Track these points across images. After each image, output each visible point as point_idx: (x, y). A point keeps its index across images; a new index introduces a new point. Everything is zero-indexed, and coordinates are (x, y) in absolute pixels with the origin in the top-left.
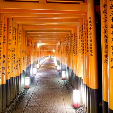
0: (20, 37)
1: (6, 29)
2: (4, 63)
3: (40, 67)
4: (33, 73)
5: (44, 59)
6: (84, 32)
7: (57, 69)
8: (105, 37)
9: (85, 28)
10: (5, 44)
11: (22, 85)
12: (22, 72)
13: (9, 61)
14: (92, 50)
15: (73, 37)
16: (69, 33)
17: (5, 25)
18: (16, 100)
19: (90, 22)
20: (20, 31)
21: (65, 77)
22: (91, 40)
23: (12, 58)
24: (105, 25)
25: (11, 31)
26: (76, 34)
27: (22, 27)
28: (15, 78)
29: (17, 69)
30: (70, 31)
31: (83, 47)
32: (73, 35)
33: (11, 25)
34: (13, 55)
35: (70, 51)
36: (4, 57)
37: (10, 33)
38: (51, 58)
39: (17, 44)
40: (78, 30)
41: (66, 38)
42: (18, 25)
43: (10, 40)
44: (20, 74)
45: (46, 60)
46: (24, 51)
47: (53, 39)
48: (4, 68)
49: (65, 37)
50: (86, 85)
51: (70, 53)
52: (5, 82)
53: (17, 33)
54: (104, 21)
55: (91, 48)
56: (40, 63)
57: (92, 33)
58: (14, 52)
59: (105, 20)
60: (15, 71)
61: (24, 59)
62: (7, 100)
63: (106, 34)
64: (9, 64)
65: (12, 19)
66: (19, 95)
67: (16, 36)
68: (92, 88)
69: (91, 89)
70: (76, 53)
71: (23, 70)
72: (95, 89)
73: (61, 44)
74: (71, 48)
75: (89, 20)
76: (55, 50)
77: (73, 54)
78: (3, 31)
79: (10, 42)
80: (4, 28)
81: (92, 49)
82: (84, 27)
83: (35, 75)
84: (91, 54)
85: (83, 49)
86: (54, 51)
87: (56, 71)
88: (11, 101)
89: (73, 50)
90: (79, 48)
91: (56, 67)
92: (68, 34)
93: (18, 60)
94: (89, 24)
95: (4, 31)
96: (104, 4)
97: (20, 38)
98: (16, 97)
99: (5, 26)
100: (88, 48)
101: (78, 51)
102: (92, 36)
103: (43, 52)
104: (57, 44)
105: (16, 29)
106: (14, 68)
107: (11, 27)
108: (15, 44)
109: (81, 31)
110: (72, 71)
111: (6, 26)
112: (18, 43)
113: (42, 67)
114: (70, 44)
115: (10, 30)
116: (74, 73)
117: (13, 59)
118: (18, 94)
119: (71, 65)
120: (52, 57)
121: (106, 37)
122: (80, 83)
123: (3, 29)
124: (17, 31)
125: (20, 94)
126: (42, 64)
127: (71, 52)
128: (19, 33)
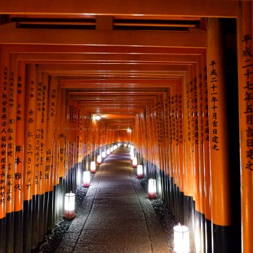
0: (53, 104)
1: (22, 89)
2: (18, 164)
3: (98, 168)
4: (82, 182)
5: (107, 149)
6: (198, 94)
7: (136, 173)
8: (247, 110)
9: (200, 85)
10: (21, 122)
11: (58, 211)
12: (58, 182)
13: (30, 160)
14: (216, 138)
15: (173, 102)
16: (165, 93)
17: (20, 79)
18: (44, 246)
19: (213, 72)
20: (54, 91)
21: (155, 191)
22: (215, 115)
23: (37, 151)
24: (248, 83)
25: (34, 93)
26: (180, 97)
27: (59, 82)
28: (42, 195)
29: (47, 176)
30: (167, 90)
31: (196, 128)
32: (173, 98)
33: (33, 78)
34: (38, 146)
35: (166, 135)
36: (19, 150)
37: (32, 96)
38: (123, 146)
39: (48, 119)
40: (185, 89)
41: (157, 105)
42: (50, 77)
43: (31, 112)
44: (55, 187)
45: (112, 151)
46: (62, 136)
47: (127, 106)
48: (17, 176)
49: (155, 102)
50: (204, 215)
51: (166, 139)
52: (20, 207)
53: (46, 96)
54: (246, 72)
55: (215, 131)
56: (99, 159)
57: (217, 99)
58: (40, 139)
59: (248, 71)
60: (43, 182)
61: (62, 153)
62: (24, 246)
63: (249, 104)
64: (30, 165)
65: (37, 65)
66: (52, 235)
67: (46, 102)
68: (216, 223)
69: (214, 225)
70: (180, 140)
71: (61, 178)
72: (225, 227)
73: (145, 116)
74: (169, 128)
75: (210, 69)
76: (131, 128)
77: (174, 142)
78: (15, 94)
79: (32, 117)
80: (19, 85)
81: (217, 135)
82: (198, 83)
83: (87, 186)
84: (215, 146)
85: (197, 133)
86: (129, 131)
87: (134, 178)
88: (34, 248)
89: (173, 132)
90: (188, 128)
91: (135, 167)
92: (161, 96)
93: (49, 155)
94: (210, 78)
95: (19, 92)
96: (244, 35)
97: (54, 107)
98: (44, 238)
99: (21, 83)
100: (207, 131)
101: (186, 136)
102: (217, 104)
103: (105, 133)
104: (137, 115)
105: (44, 88)
106: (41, 174)
107: (35, 83)
108: (43, 122)
109: (191, 90)
110: (170, 179)
111: (23, 82)
112: (50, 118)
113: (103, 169)
114: (167, 119)
115: (32, 89)
116: (175, 185)
117: (38, 154)
118: (49, 232)
119: (168, 167)
120: (125, 145)
121: (249, 111)
122: (190, 210)
123: (15, 87)
124: (46, 92)
125: (53, 231)
126: (102, 162)
127: (169, 137)
128: (51, 95)
